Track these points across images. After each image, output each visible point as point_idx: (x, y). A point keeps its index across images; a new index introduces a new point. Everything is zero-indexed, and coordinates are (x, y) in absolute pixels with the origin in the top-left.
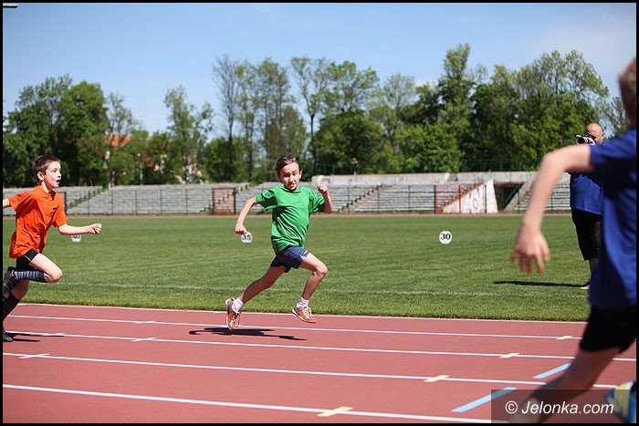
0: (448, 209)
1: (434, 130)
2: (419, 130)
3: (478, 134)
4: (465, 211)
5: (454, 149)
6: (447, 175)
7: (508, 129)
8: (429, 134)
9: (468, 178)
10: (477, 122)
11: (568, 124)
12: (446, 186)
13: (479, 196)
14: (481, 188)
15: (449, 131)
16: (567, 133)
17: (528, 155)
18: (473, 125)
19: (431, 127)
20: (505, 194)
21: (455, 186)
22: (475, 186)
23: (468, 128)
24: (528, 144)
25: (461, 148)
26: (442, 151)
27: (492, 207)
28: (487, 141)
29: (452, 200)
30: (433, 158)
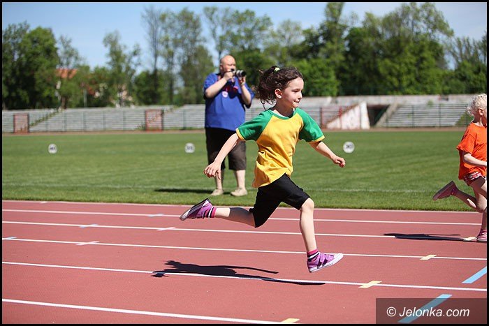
0: (331, 125)
1: (316, 64)
2: (304, 63)
3: (350, 66)
4: (344, 127)
5: (333, 78)
6: (329, 99)
7: (375, 63)
8: (313, 65)
9: (345, 101)
10: (350, 57)
11: (422, 59)
12: (329, 108)
13: (356, 116)
14: (357, 109)
15: (328, 64)
16: (422, 66)
17: (391, 83)
18: (347, 60)
19: (314, 61)
20: (376, 113)
21: (336, 108)
22: (352, 107)
23: (344, 62)
24: (391, 74)
25: (338, 77)
26: (324, 80)
27: (365, 124)
28: (358, 72)
29: (334, 119)
30: (317, 86)
